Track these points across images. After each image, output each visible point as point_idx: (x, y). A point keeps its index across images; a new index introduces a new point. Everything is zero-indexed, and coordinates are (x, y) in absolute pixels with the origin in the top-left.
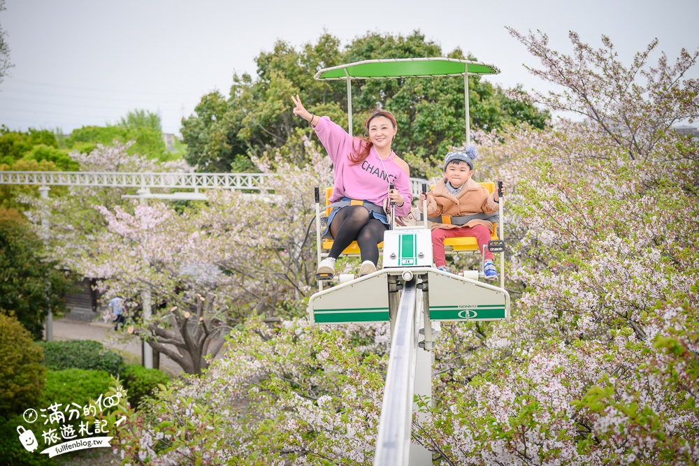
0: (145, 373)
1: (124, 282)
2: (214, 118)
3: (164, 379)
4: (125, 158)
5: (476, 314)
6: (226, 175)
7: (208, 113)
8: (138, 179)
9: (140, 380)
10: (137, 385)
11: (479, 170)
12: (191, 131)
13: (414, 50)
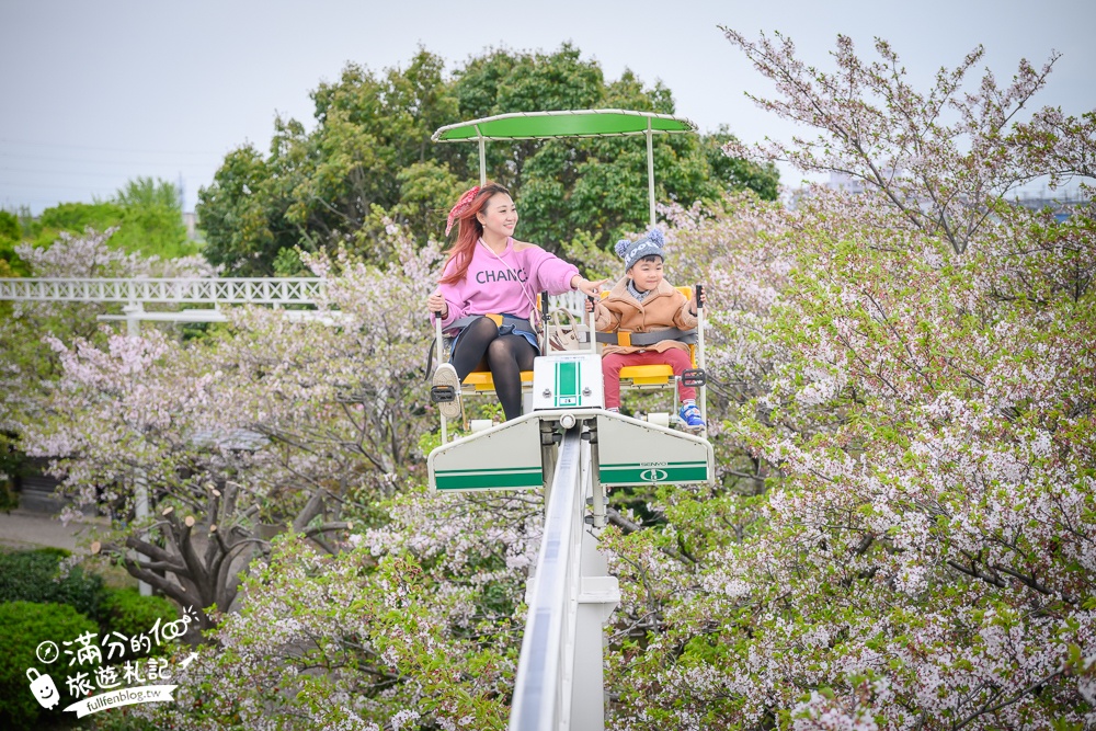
0: (138, 604)
1: (91, 462)
2: (246, 190)
3: (170, 613)
4: (104, 254)
5: (666, 475)
6: (266, 281)
7: (237, 182)
8: (124, 290)
9: (129, 615)
10: (125, 624)
11: (676, 270)
12: (213, 209)
13: (566, 78)
